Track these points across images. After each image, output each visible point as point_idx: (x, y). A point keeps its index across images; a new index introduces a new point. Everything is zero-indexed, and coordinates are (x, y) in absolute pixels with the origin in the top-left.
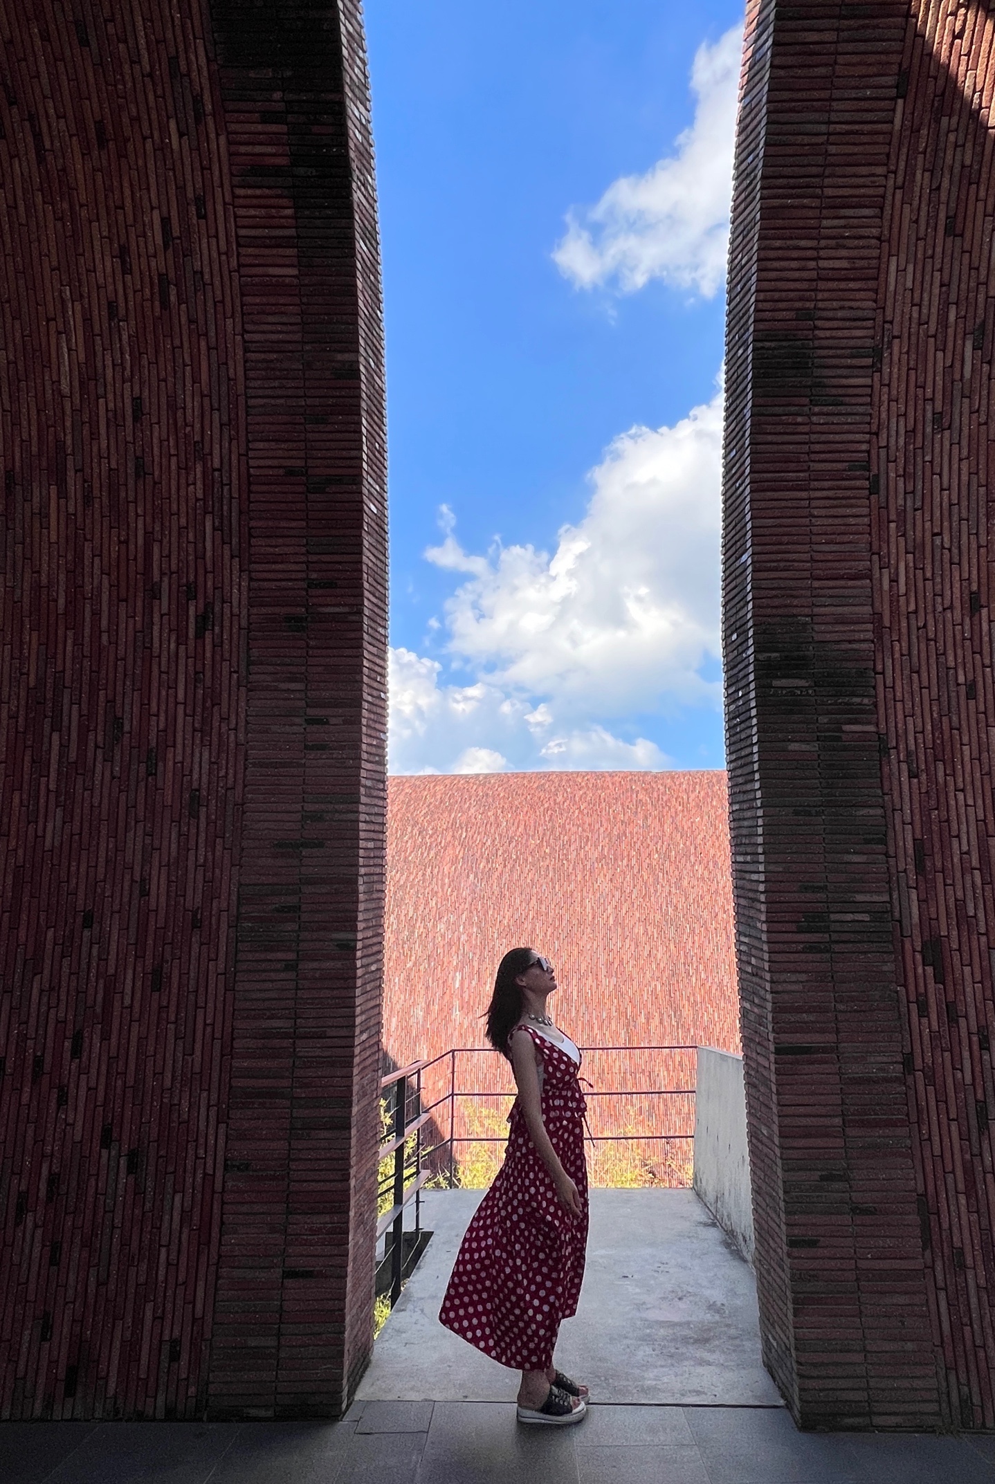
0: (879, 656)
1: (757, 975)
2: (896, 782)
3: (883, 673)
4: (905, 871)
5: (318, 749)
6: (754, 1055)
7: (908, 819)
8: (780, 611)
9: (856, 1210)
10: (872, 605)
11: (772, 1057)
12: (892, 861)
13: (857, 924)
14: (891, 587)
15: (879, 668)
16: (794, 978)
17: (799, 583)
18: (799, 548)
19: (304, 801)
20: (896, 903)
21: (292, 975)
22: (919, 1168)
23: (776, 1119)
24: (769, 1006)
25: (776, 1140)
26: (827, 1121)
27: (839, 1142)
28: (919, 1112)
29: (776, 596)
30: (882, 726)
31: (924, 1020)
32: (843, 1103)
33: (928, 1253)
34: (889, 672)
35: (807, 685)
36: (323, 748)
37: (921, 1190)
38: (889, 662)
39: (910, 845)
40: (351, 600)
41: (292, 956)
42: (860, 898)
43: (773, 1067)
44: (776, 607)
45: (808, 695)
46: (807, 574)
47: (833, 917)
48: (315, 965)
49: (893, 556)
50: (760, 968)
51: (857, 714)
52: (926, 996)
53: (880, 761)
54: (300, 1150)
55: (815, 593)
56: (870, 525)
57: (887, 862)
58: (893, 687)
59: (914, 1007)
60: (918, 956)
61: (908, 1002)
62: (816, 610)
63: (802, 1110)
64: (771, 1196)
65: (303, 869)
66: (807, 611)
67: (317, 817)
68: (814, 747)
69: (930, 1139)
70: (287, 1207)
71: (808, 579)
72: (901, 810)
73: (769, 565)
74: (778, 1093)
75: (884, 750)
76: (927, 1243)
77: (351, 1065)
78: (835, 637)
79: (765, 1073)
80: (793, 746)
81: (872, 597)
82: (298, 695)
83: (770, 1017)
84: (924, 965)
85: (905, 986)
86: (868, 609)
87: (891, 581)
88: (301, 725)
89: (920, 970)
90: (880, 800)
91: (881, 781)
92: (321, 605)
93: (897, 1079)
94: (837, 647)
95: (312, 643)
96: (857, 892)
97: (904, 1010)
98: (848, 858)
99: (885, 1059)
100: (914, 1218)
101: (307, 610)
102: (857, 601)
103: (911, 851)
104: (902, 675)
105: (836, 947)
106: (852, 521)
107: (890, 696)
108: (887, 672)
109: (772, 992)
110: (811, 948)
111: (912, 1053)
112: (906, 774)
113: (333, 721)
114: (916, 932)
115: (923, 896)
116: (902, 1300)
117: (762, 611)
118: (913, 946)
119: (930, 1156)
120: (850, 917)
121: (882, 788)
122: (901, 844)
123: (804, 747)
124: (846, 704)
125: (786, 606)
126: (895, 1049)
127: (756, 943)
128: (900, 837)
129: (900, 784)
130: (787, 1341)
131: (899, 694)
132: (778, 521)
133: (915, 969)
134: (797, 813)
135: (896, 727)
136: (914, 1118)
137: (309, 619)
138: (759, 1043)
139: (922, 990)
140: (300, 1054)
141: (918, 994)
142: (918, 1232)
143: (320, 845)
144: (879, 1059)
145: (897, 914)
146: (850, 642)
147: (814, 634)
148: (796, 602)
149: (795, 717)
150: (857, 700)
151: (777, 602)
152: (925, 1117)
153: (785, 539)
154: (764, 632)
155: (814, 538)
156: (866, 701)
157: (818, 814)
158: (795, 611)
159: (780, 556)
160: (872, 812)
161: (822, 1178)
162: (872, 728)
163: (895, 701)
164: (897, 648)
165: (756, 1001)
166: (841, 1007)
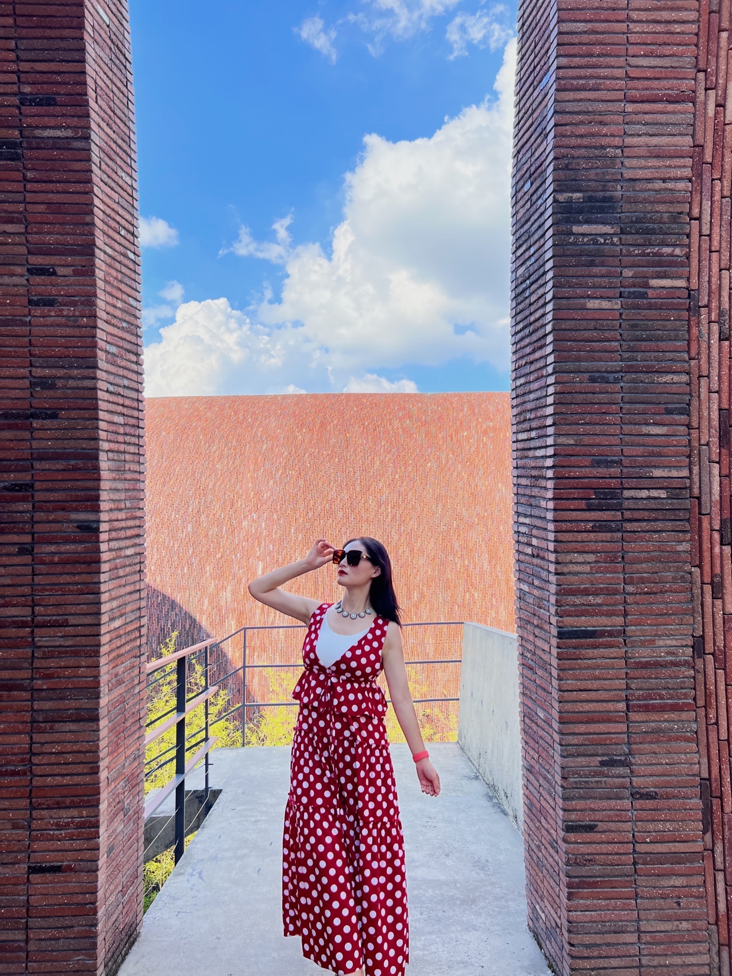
0: (697, 199)
1: (538, 556)
2: (704, 346)
3: (698, 219)
4: (708, 444)
5: (45, 305)
6: (531, 638)
7: (715, 387)
8: (585, 141)
9: (638, 795)
10: (693, 136)
11: (554, 641)
12: (695, 433)
13: (652, 501)
14: (716, 113)
15: (696, 212)
16: (580, 558)
17: (611, 107)
18: (612, 61)
19: (31, 366)
20: (696, 479)
21: (27, 559)
22: (704, 751)
23: (556, 705)
24: (553, 588)
25: (556, 725)
26: (610, 706)
27: (623, 727)
28: (707, 696)
29: (582, 123)
30: (694, 280)
31: (718, 602)
32: (628, 688)
33: (708, 836)
34: (706, 218)
35: (612, 231)
36: (50, 303)
37: (705, 775)
38: (707, 205)
39: (715, 415)
40: (75, 121)
41: (27, 539)
42: (657, 473)
43: (555, 651)
44: (581, 136)
45: (613, 244)
46: (620, 95)
47: (627, 494)
48: (53, 548)
49: (722, 74)
50: (542, 549)
51: (665, 266)
52: (722, 577)
53: (689, 321)
54: (42, 744)
55: (628, 119)
56: (697, 34)
57: (689, 434)
58: (709, 235)
59: (708, 589)
60: (716, 536)
61: (703, 583)
62: (629, 141)
63: (584, 695)
64: (545, 778)
65: (35, 444)
66: (617, 141)
67: (46, 383)
68: (617, 304)
69: (717, 723)
70: (31, 803)
71: (621, 101)
72: (708, 377)
73: (575, 82)
74: (560, 679)
75: (693, 309)
76: (708, 825)
77: (97, 654)
78: (648, 174)
79: (546, 657)
80: (592, 304)
81: (693, 125)
82: (17, 239)
83: (553, 599)
84: (722, 544)
85: (700, 566)
86: (688, 140)
87: (717, 106)
88: (22, 276)
89: (717, 550)
90: (686, 365)
91: (689, 345)
92: (37, 127)
93: (686, 663)
94: (650, 186)
95: (29, 175)
96: (655, 467)
97: (697, 591)
98: (645, 429)
99: (674, 643)
100: (697, 802)
101: (21, 133)
102: (674, 130)
103: (716, 423)
104: (721, 220)
105: (628, 526)
106: (677, 28)
107: (705, 246)
108: (703, 217)
109: (557, 574)
110: (601, 527)
111: (703, 637)
112: (717, 336)
113: (61, 271)
114: (716, 510)
115: (725, 472)
116: (679, 881)
117: (566, 141)
118: (710, 524)
119: (716, 740)
120: (644, 494)
121: (688, 352)
122: (706, 414)
123: (605, 304)
124: (655, 255)
125: (593, 135)
126: (685, 632)
127: (538, 523)
128: (704, 406)
129: (709, 347)
130: (558, 921)
131: (715, 243)
132: (590, 26)
133: (711, 549)
134: (593, 380)
135: (709, 282)
136: (701, 702)
137: (24, 144)
138: (537, 626)
139: (718, 570)
140: (39, 644)
141: (713, 576)
142: (700, 815)
143: (54, 416)
144: (669, 642)
145: (696, 491)
146: (664, 180)
147: (624, 171)
148: (605, 130)
149: (596, 270)
150: (667, 250)
151: (582, 130)
152: (713, 701)
153: (597, 49)
154: (566, 168)
155: (632, 50)
156: (678, 251)
157: (616, 381)
158: (604, 141)
159: (589, 72)
160: (676, 378)
161: (603, 763)
162: (682, 283)
163: (711, 252)
164: (718, 188)
165: (536, 582)
166: (630, 588)
